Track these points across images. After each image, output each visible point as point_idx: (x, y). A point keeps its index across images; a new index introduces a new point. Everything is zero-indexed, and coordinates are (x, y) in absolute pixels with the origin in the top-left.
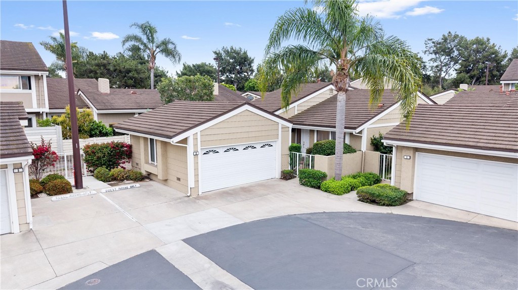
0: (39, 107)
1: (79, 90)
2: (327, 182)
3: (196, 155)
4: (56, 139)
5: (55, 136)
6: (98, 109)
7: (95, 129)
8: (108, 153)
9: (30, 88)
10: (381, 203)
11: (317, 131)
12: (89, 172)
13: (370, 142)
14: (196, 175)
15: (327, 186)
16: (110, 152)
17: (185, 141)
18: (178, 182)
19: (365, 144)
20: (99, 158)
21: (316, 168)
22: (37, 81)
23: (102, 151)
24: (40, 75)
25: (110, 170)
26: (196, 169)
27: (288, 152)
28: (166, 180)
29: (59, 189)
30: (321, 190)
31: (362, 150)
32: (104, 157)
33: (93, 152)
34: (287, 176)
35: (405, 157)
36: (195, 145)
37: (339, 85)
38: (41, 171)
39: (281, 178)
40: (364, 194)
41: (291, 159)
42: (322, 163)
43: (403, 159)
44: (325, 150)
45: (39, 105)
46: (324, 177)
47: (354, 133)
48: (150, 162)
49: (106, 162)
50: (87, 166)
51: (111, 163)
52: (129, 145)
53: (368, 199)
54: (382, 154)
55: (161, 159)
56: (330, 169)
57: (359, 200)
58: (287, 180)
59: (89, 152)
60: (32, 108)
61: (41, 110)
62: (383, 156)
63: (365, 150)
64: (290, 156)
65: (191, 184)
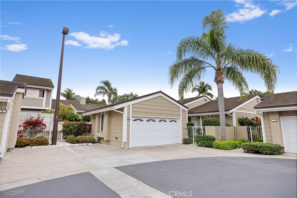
0: (46, 107)
1: (70, 103)
2: (217, 142)
3: (129, 120)
4: (50, 120)
5: (50, 119)
6: (77, 110)
7: (72, 117)
8: (77, 127)
9: (43, 97)
10: (263, 152)
11: (202, 116)
12: (64, 139)
13: (238, 121)
14: (128, 134)
15: (218, 144)
16: (78, 127)
17: (122, 109)
18: (116, 140)
19: (235, 122)
20: (71, 130)
21: (207, 134)
22: (48, 93)
23: (73, 125)
24: (49, 89)
25: (76, 137)
26: (128, 130)
27: (187, 127)
28: (108, 141)
29: (40, 143)
30: (213, 148)
31: (234, 125)
32: (74, 129)
33: (68, 126)
34: (186, 142)
35: (273, 121)
36: (129, 113)
37: (218, 79)
38: (34, 135)
39: (183, 144)
40: (248, 147)
41: (189, 132)
42: (211, 131)
43: (271, 122)
44: (211, 123)
45: (46, 106)
46: (214, 139)
47: (228, 114)
48: (100, 131)
49: (74, 132)
50: (63, 135)
51: (78, 134)
52: (90, 124)
53: (252, 150)
54: (248, 127)
55: (106, 126)
56: (217, 135)
57: (245, 152)
58: (187, 144)
59: (66, 125)
60: (42, 107)
61: (46, 108)
62: (249, 128)
63: (236, 126)
64: (188, 130)
65: (125, 139)
